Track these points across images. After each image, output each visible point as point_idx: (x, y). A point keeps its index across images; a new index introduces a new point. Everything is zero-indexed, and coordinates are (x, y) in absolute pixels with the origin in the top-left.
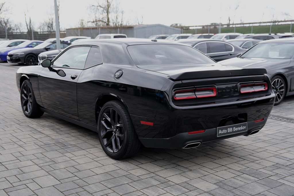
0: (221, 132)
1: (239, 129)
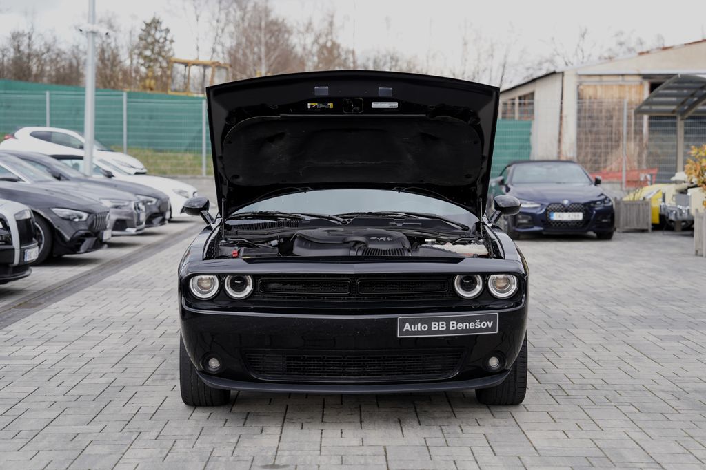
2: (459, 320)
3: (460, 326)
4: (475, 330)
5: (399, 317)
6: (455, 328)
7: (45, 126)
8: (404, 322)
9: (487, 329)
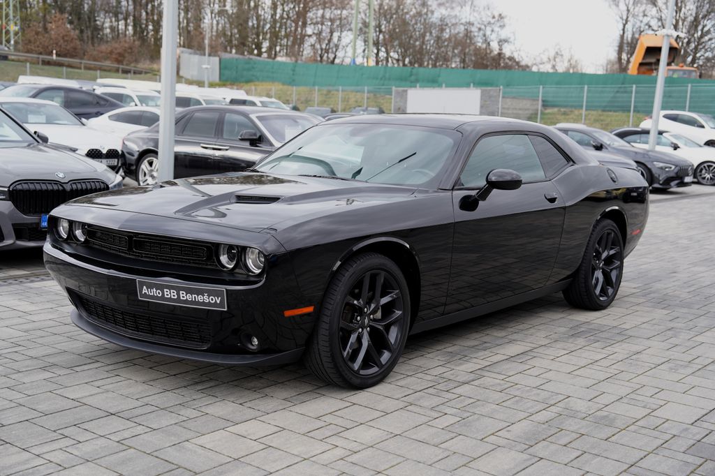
2: (189, 291)
3: (189, 297)
4: (203, 303)
5: (138, 279)
6: (185, 298)
7: (684, 110)
8: (142, 284)
9: (215, 304)
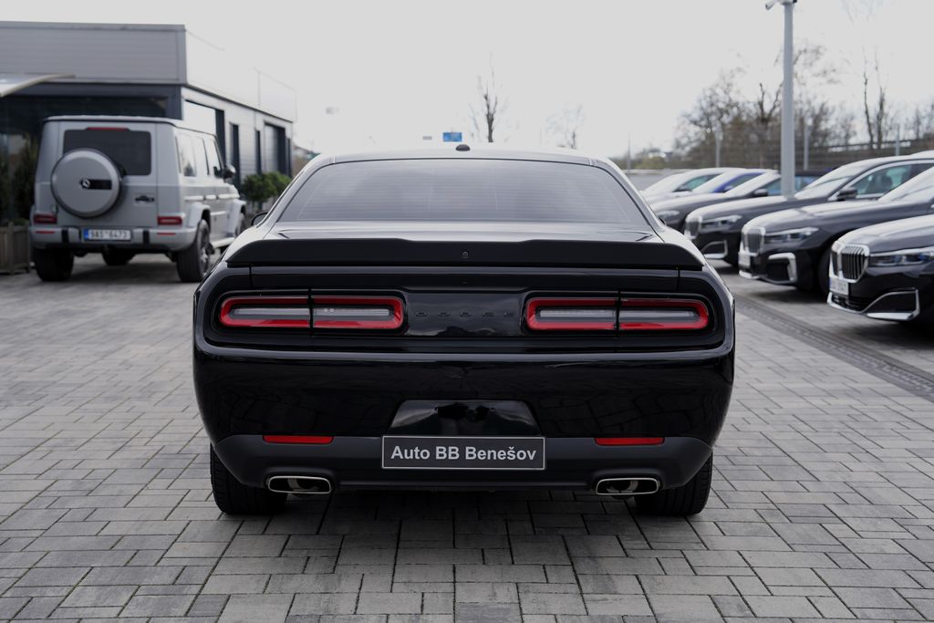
0: (400, 454)
1: (501, 455)
